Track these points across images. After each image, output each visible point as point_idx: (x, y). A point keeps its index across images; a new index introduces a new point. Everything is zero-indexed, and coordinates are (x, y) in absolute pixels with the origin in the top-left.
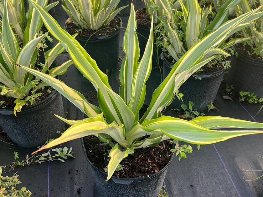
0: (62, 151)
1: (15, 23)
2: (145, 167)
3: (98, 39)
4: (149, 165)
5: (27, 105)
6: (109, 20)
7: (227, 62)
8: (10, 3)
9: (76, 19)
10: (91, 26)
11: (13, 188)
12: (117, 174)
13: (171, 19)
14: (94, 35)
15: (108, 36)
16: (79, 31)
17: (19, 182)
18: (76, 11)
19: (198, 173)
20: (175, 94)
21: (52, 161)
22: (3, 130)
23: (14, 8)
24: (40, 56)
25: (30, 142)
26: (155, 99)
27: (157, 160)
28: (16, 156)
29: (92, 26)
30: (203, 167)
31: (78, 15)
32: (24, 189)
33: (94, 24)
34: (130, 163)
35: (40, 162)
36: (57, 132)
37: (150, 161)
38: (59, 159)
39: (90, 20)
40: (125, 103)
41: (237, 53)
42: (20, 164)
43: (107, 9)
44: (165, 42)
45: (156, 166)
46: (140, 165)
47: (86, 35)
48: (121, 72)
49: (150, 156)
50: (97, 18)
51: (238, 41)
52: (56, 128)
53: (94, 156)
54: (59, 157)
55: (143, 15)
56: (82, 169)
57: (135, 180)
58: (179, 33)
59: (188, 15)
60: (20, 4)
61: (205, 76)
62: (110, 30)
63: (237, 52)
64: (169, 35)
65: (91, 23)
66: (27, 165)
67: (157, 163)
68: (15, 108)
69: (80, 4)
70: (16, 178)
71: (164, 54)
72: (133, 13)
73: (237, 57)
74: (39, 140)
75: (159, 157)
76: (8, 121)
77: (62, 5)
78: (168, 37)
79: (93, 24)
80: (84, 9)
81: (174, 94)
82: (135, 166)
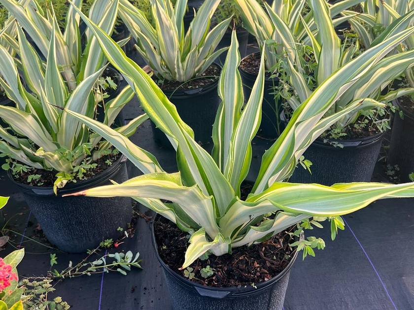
0: (124, 258)
1: (65, 65)
2: (249, 272)
3: (187, 95)
4: (257, 271)
5: (75, 181)
6: (204, 69)
7: (383, 120)
8: (61, 40)
9: (155, 65)
10: (177, 76)
11: (42, 296)
12: (204, 281)
13: (295, 59)
14: (180, 89)
15: (200, 90)
16: (160, 83)
17: (52, 289)
18: (155, 52)
19: (341, 299)
20: (299, 161)
21: (108, 272)
22: (38, 226)
23: (65, 48)
24: (98, 114)
25: (76, 242)
26: (266, 166)
27: (268, 264)
28: (53, 261)
29: (179, 74)
30: (348, 288)
31: (158, 58)
32: (59, 299)
33: (182, 72)
34: (225, 266)
35: (89, 274)
36: (118, 230)
37: (258, 265)
38: (119, 270)
39: (176, 67)
40: (220, 170)
41: (401, 113)
42: (58, 275)
43: (201, 49)
44: (286, 91)
45: (268, 272)
46: (241, 270)
47: (168, 88)
48: (215, 127)
49: (258, 258)
50: (185, 64)
51: (401, 92)
52: (116, 222)
53: (169, 254)
54: (119, 266)
55: (255, 62)
56: (153, 286)
57: (232, 292)
58: (308, 79)
59: (321, 50)
60: (75, 42)
61: (350, 144)
62: (205, 83)
63: (401, 111)
64: (291, 81)
65: (176, 71)
66: (69, 277)
67: (270, 269)
68: (55, 184)
69: (161, 44)
70: (48, 283)
71: (285, 112)
72: (235, 44)
73: (403, 118)
74: (90, 240)
75: (273, 260)
76: (45, 205)
77: (135, 45)
78: (290, 85)
79: (179, 72)
80: (167, 50)
81: (297, 161)
82: (233, 271)
